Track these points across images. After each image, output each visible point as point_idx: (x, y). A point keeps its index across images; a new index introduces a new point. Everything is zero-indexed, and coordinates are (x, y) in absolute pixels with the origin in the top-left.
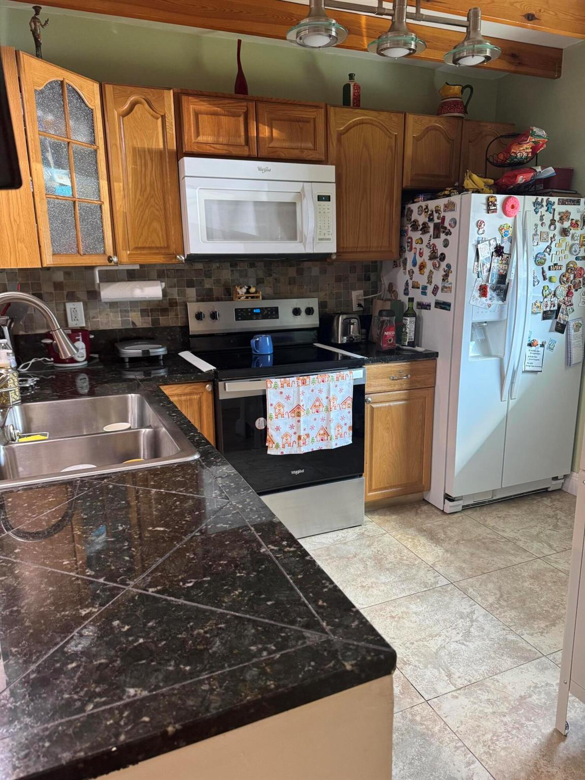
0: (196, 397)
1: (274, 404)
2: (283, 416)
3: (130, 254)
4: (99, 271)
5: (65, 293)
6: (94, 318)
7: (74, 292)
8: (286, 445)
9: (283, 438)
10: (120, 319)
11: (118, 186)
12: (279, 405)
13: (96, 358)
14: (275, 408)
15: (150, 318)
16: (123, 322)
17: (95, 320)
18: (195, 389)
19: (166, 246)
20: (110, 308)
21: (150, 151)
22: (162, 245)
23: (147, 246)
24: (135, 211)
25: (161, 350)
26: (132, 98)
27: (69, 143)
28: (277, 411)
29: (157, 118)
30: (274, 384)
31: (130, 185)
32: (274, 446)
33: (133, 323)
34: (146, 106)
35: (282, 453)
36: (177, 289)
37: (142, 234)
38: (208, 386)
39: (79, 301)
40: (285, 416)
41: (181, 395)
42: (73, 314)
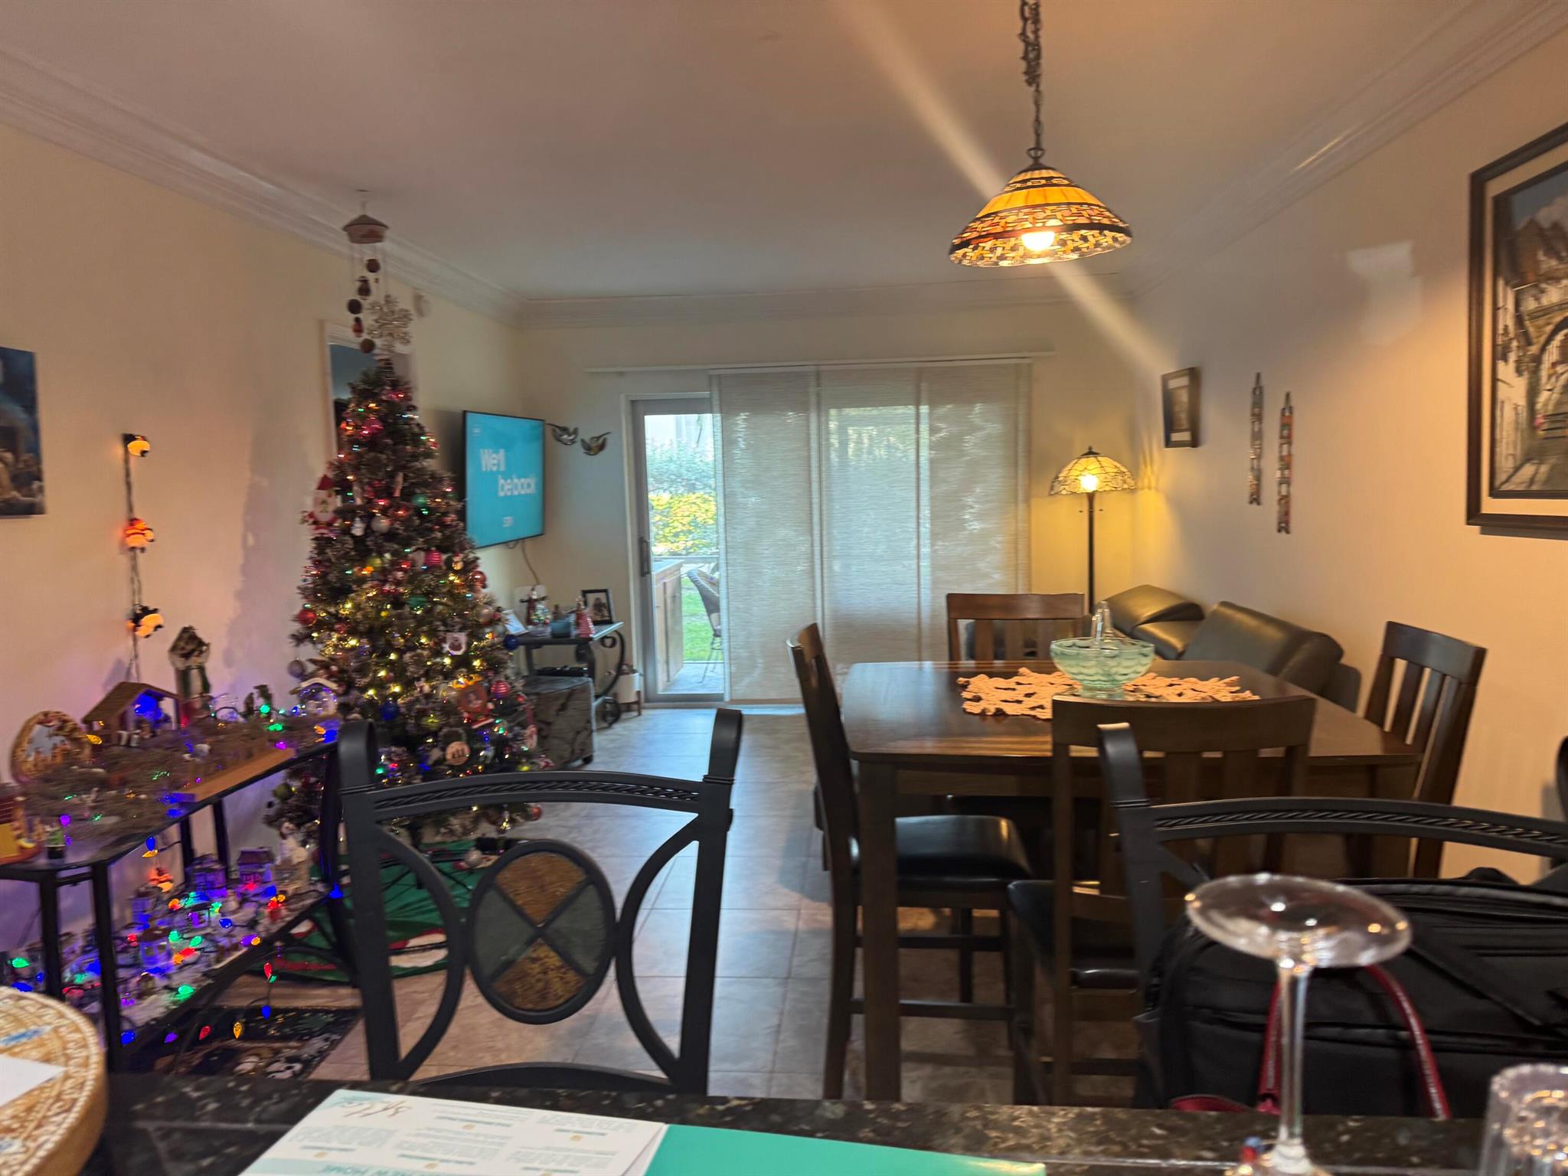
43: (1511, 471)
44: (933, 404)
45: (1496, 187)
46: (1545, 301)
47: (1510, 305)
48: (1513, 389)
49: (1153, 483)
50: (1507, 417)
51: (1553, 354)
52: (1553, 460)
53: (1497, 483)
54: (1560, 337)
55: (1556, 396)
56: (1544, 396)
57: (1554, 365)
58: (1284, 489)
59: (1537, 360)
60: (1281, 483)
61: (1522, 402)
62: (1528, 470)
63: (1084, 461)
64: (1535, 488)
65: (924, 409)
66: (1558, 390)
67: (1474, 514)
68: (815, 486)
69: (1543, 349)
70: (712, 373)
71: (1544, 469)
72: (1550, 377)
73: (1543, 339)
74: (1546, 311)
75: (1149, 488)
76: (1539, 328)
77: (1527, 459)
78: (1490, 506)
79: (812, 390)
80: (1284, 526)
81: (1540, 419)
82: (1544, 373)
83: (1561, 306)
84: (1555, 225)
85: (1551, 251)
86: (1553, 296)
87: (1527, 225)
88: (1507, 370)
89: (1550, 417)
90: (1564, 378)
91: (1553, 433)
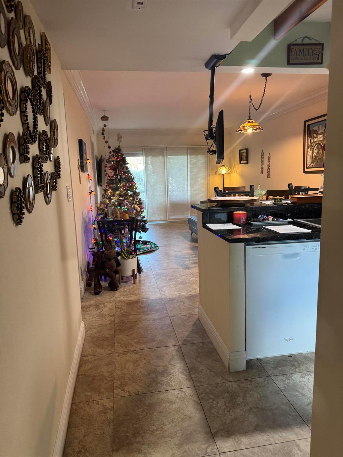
44: (190, 155)
45: (307, 123)
46: (314, 141)
47: (310, 141)
48: (310, 153)
49: (236, 172)
50: (309, 157)
51: (315, 148)
52: (315, 163)
54: (316, 146)
55: (316, 154)
56: (314, 154)
57: (316, 150)
58: (269, 170)
59: (313, 149)
60: (268, 169)
61: (311, 155)
62: (312, 164)
63: (222, 167)
64: (313, 167)
65: (189, 156)
67: (304, 171)
68: (166, 173)
69: (314, 147)
70: (143, 147)
71: (314, 164)
74: (315, 142)
75: (235, 173)
76: (314, 144)
77: (312, 163)
78: (306, 170)
79: (165, 152)
80: (268, 176)
81: (314, 157)
82: (314, 151)
83: (317, 141)
84: (316, 130)
85: (315, 134)
86: (316, 140)
87: (312, 130)
88: (309, 150)
89: (315, 157)
90: (317, 151)
91: (316, 159)
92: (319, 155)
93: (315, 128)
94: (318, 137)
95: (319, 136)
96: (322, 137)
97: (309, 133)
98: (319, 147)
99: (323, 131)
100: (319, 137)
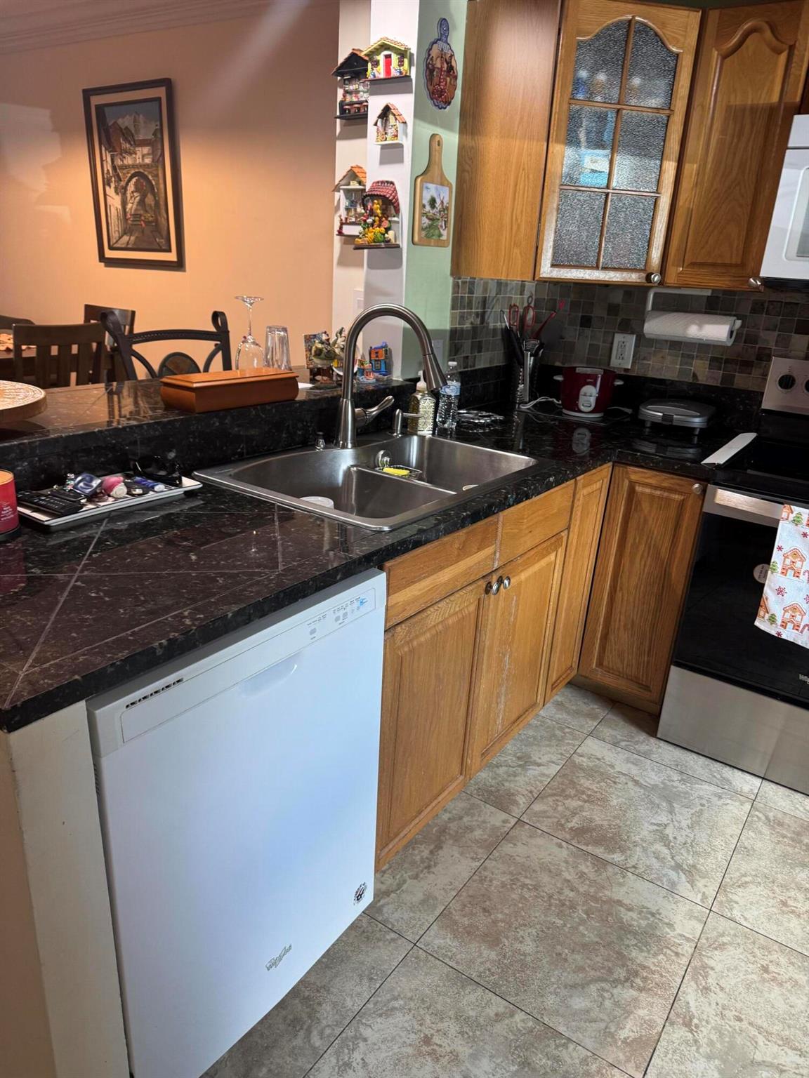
0: (677, 497)
1: (786, 549)
2: (797, 574)
3: (681, 273)
4: (655, 294)
5: (619, 320)
6: (644, 359)
7: (629, 320)
8: (790, 626)
9: (786, 611)
10: (678, 367)
11: (690, 168)
12: (795, 553)
13: (626, 413)
14: (785, 557)
15: (722, 372)
16: (681, 371)
17: (645, 362)
18: (678, 485)
19: (739, 262)
20: (669, 349)
21: (754, 109)
22: (734, 261)
23: (710, 261)
24: (705, 207)
25: (697, 420)
26: (746, 26)
27: (618, 111)
28: (788, 562)
29: (779, 53)
30: (794, 515)
31: (709, 166)
32: (767, 616)
33: (695, 376)
34: (768, 34)
35: (779, 634)
36: (776, 333)
37: (707, 242)
38: (697, 486)
39: (632, 333)
40: (801, 576)
41: (656, 488)
42: (620, 350)
43: (117, 238)
45: (96, 100)
46: (125, 162)
47: (109, 160)
48: (115, 201)
50: (113, 213)
51: (131, 187)
52: (136, 235)
53: (111, 244)
54: (134, 180)
55: (135, 206)
56: (129, 206)
57: (133, 192)
59: (125, 188)
61: (120, 207)
62: (126, 238)
64: (130, 246)
66: (135, 203)
67: (102, 257)
69: (127, 184)
71: (133, 238)
72: (131, 197)
73: (126, 180)
74: (127, 167)
76: (124, 174)
77: (125, 233)
78: (109, 254)
81: (129, 216)
82: (129, 195)
83: (134, 166)
84: (126, 128)
85: (126, 140)
86: (129, 160)
87: (113, 124)
88: (111, 191)
89: (135, 215)
90: (138, 198)
91: (135, 223)
92: (146, 211)
93: (125, 122)
94: (136, 154)
95: (140, 149)
96: (148, 154)
97: (102, 132)
98: (142, 185)
99: (150, 137)
100: (139, 155)
